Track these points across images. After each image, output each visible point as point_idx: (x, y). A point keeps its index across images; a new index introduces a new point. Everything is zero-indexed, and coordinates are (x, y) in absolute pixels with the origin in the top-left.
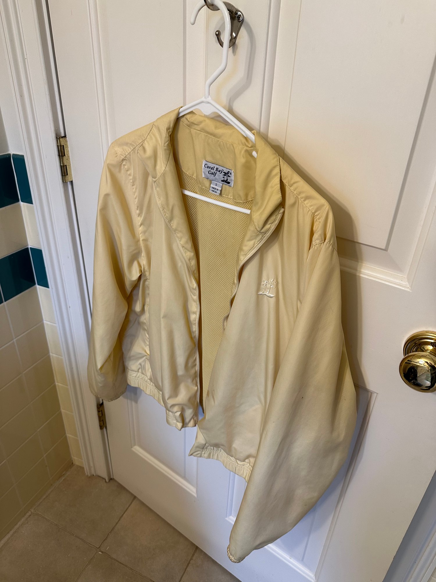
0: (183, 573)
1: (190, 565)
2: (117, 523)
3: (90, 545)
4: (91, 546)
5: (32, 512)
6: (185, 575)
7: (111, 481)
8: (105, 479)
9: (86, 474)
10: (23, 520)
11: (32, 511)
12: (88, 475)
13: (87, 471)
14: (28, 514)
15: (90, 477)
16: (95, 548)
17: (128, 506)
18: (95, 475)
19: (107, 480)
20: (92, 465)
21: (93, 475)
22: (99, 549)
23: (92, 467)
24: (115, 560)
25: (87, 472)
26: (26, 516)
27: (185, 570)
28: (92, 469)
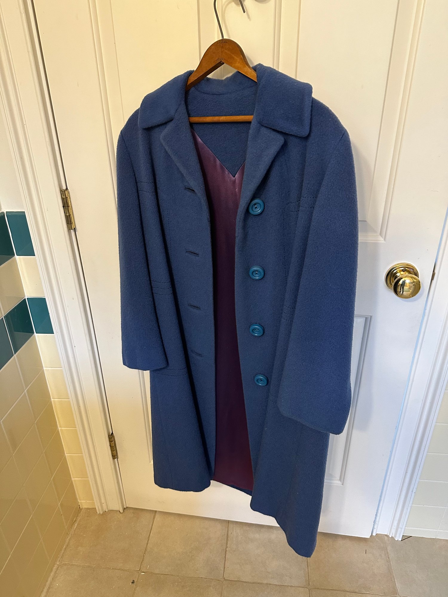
0: (224, 560)
1: (227, 552)
2: (147, 544)
3: (130, 571)
4: (132, 571)
5: (58, 565)
6: (226, 562)
7: (125, 510)
8: (120, 511)
9: (98, 512)
10: (52, 574)
11: (58, 563)
12: (100, 513)
13: (99, 509)
14: (55, 568)
15: (102, 514)
16: (137, 571)
17: (151, 526)
18: (107, 511)
19: (122, 511)
20: (103, 501)
21: (106, 511)
22: (141, 570)
23: (103, 503)
24: (159, 574)
25: (99, 511)
26: (54, 570)
27: (225, 558)
28: (104, 505)
